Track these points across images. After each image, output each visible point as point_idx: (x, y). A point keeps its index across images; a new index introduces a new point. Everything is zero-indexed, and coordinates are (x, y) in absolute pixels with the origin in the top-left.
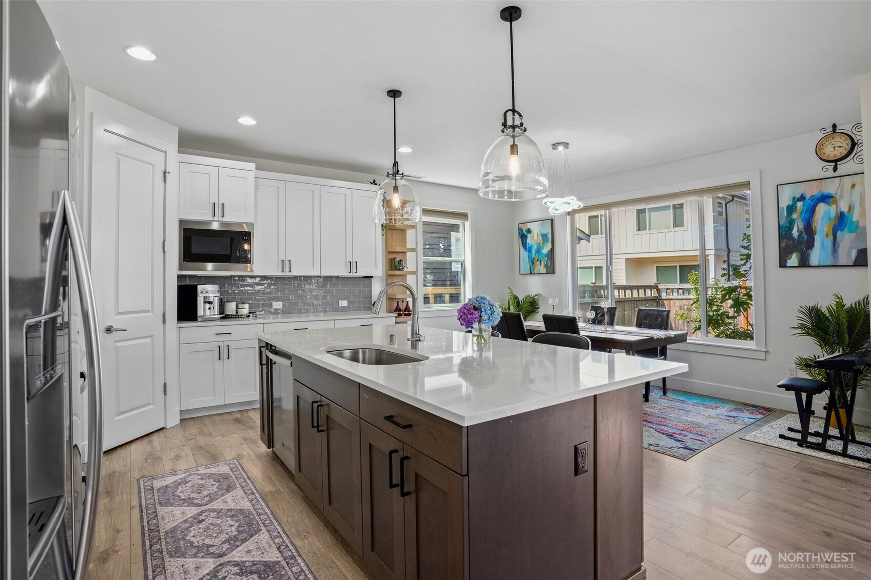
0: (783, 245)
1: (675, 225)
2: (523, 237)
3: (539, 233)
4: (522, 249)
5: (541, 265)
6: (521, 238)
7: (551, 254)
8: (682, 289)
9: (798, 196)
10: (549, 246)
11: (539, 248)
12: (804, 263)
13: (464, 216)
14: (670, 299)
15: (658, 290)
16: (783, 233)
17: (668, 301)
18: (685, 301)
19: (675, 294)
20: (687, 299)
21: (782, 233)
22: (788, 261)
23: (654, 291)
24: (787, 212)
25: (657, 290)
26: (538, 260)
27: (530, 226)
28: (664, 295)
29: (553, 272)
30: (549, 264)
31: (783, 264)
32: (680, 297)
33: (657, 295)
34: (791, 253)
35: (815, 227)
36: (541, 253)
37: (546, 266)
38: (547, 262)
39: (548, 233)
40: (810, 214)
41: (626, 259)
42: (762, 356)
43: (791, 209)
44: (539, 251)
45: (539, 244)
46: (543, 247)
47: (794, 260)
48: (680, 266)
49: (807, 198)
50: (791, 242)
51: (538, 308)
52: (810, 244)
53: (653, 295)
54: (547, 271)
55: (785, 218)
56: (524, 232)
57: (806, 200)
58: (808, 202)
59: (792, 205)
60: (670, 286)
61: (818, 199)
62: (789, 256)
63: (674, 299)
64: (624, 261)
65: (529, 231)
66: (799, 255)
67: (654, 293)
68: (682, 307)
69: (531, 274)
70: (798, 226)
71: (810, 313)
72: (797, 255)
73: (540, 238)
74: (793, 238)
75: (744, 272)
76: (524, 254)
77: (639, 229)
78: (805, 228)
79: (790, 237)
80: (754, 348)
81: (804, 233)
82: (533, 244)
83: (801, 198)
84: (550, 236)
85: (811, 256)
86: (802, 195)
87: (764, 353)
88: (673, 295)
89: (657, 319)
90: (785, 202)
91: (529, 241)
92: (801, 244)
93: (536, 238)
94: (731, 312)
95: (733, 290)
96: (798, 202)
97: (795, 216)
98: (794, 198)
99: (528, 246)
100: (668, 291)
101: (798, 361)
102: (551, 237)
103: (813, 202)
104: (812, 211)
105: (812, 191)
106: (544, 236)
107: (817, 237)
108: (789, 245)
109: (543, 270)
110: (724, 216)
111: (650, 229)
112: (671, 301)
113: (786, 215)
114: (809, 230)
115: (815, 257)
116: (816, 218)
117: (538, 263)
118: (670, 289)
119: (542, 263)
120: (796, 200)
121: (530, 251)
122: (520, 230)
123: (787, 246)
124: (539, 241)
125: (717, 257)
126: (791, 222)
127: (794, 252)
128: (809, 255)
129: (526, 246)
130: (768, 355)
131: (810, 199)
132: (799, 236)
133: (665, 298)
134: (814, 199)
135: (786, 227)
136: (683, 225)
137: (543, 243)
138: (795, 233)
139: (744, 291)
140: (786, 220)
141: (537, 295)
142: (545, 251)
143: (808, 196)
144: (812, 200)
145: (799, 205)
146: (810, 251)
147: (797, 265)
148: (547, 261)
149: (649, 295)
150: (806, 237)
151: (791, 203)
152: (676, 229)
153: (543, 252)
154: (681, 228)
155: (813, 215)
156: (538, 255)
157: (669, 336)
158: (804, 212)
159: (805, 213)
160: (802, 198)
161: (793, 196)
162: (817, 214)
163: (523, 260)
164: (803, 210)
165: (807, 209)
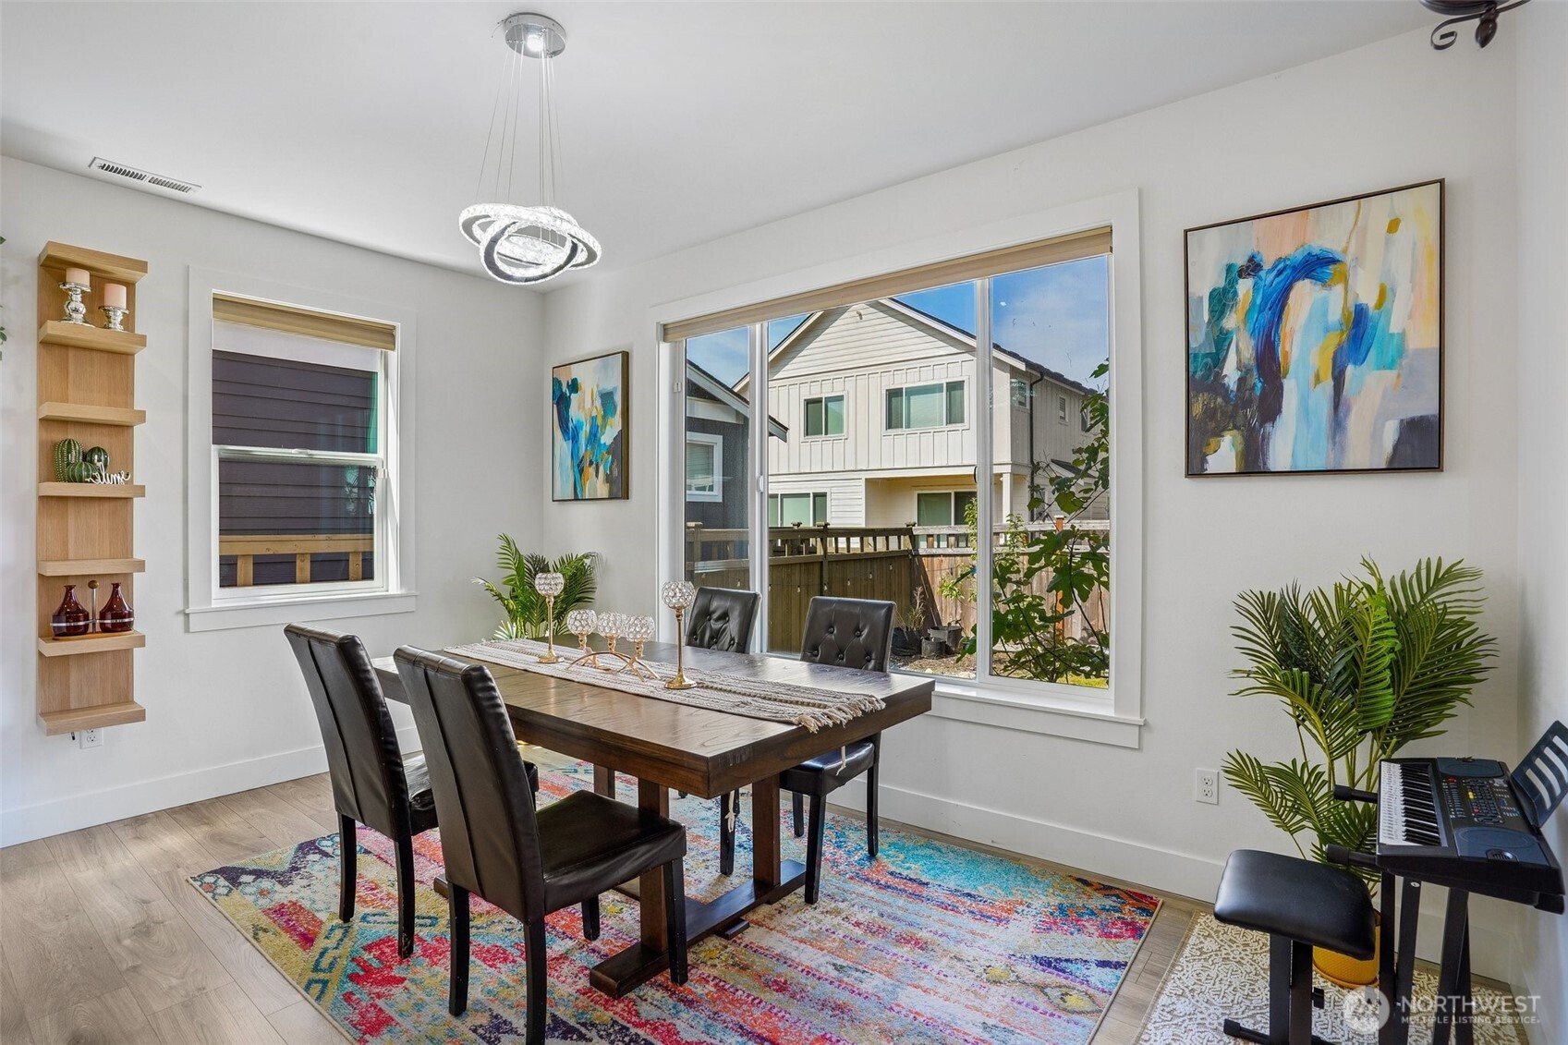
0: (1197, 409)
1: (950, 421)
2: (562, 402)
3: (595, 390)
4: (558, 433)
5: (597, 476)
6: (558, 404)
7: (622, 447)
8: (953, 535)
9: (1241, 261)
10: (615, 425)
11: (594, 430)
12: (1253, 465)
13: (384, 335)
14: (933, 556)
15: (914, 539)
16: (1199, 374)
17: (930, 559)
18: (958, 558)
19: (943, 544)
20: (962, 555)
21: (1195, 372)
22: (1209, 458)
23: (905, 540)
24: (1212, 311)
25: (910, 537)
26: (591, 463)
27: (577, 372)
28: (923, 547)
29: (626, 496)
30: (616, 473)
31: (1195, 469)
32: (950, 551)
33: (911, 548)
34: (1218, 433)
35: (1286, 355)
36: (600, 444)
37: (609, 479)
38: (611, 467)
39: (615, 388)
40: (1274, 314)
41: (866, 479)
42: (1131, 738)
43: (1222, 300)
44: (594, 437)
45: (594, 419)
46: (604, 426)
47: (1225, 453)
48: (956, 493)
49: (1266, 266)
50: (1219, 400)
51: (592, 590)
52: (1270, 409)
53: (902, 548)
54: (610, 491)
55: (1204, 329)
56: (565, 388)
57: (1262, 273)
58: (1267, 277)
59: (1224, 289)
60: (934, 530)
61: (1294, 268)
62: (1213, 441)
63: (939, 555)
64: (863, 483)
65: (574, 386)
66: (1239, 439)
67: (906, 543)
68: (954, 570)
69: (576, 499)
70: (1238, 351)
71: (1265, 613)
72: (1234, 437)
73: (598, 402)
74: (1225, 389)
75: (1082, 495)
76: (563, 446)
77: (889, 426)
78: (1257, 358)
79: (1217, 386)
80: (1109, 712)
81: (1255, 373)
82: (583, 420)
83: (1248, 267)
84: (618, 398)
85: (1271, 441)
86: (1252, 259)
87: (1137, 729)
88: (939, 547)
89: (858, 630)
90: (1206, 281)
91: (575, 413)
92: (1247, 404)
93: (588, 404)
94: (1050, 602)
95: (1056, 541)
96: (1241, 281)
97: (1231, 321)
98: (1229, 268)
99: (571, 425)
100: (931, 539)
101: (1232, 765)
102: (620, 402)
103: (1282, 277)
104: (1277, 305)
105: (1279, 245)
106: (606, 397)
107: (1290, 387)
108: (1214, 411)
109: (603, 490)
110: (1028, 407)
111: (908, 426)
112: (935, 559)
113: (1206, 318)
114: (1269, 363)
115: (1283, 446)
116: (1288, 329)
117: (592, 470)
118: (932, 536)
119: (601, 469)
120: (1236, 273)
121: (575, 439)
122: (556, 383)
123: (1210, 413)
124: (594, 414)
125: (1016, 478)
126: (1221, 341)
127: (1225, 429)
128: (1266, 438)
129: (568, 427)
130: (1146, 736)
131: (1273, 268)
132: (1241, 381)
133: (924, 553)
134: (1285, 268)
135: (1207, 355)
136: (962, 421)
137: (604, 417)
138: (1231, 373)
139: (1084, 547)
140: (1207, 334)
141: (586, 556)
142: (607, 438)
143: (1268, 261)
144: (1280, 273)
145: (1244, 287)
146: (1268, 426)
147: (1234, 471)
148: (612, 463)
149: (896, 548)
150: (1259, 385)
151: (1221, 283)
152: (951, 427)
153: (602, 442)
154: (960, 425)
155: (1280, 317)
156: (593, 448)
157: (869, 707)
158: (1257, 309)
159: (1260, 312)
160: (1252, 267)
161: (1226, 261)
162: (1292, 312)
163: (561, 464)
164: (1253, 302)
165: (1265, 300)
